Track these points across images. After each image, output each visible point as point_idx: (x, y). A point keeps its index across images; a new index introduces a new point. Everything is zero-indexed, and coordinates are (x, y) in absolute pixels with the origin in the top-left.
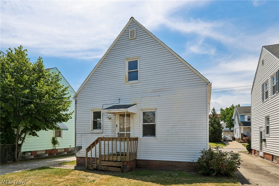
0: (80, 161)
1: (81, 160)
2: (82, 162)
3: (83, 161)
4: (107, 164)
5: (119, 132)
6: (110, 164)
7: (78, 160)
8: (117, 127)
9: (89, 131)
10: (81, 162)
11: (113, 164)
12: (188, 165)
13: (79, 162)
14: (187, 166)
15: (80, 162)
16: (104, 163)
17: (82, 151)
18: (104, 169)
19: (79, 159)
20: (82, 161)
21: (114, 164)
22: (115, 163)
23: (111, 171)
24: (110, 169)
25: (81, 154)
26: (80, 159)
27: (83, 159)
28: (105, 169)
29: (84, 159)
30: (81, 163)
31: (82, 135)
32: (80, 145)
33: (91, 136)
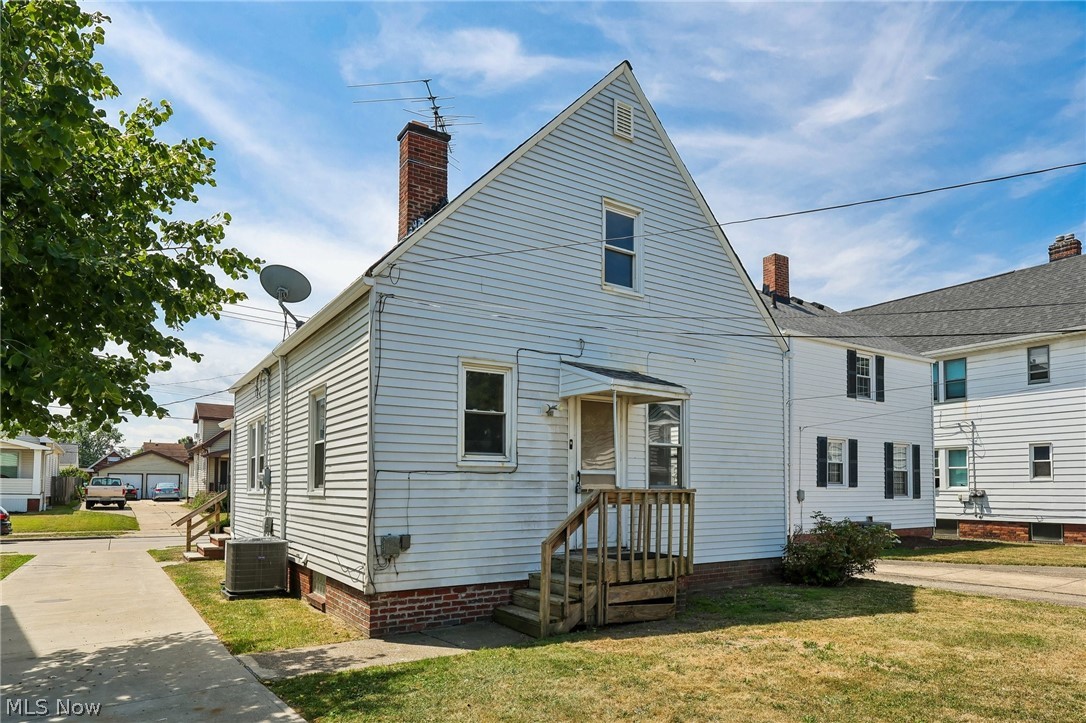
0: (396, 614)
1: (398, 607)
2: (406, 618)
3: (413, 608)
4: (627, 594)
5: (579, 469)
6: (637, 592)
7: (380, 609)
8: (571, 447)
9: (452, 459)
10: (398, 616)
11: (649, 590)
12: (750, 567)
13: (388, 621)
14: (750, 572)
15: (392, 617)
16: (617, 595)
17: (411, 558)
18: (616, 617)
19: (385, 604)
20: (406, 612)
21: (651, 592)
22: (654, 586)
23: (642, 622)
24: (638, 615)
25: (401, 577)
26: (393, 604)
27: (411, 601)
28: (622, 616)
29: (416, 597)
30: (398, 620)
31: (413, 476)
32: (403, 531)
33: (458, 485)
